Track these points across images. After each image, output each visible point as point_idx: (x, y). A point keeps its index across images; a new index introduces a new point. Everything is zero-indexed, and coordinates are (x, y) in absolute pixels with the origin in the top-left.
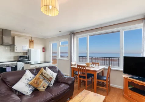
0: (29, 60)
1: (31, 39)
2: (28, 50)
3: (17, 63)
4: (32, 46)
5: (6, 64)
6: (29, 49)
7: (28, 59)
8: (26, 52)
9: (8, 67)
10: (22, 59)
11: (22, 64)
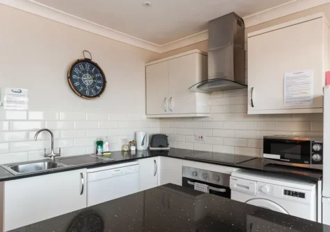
7: (319, 162)
9: (199, 184)
10: (278, 157)
11: (248, 188)
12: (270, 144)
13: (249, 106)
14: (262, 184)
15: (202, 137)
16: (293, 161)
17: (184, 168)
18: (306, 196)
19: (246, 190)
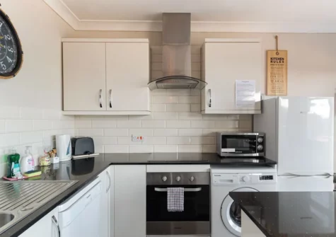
0: (268, 156)
1: (273, 48)
2: (262, 102)
3: (209, 173)
4: (277, 85)
5: (167, 174)
6: (265, 98)
7: (263, 151)
8: (253, 116)
9: (174, 188)
10: (233, 150)
11: (232, 181)
12: (226, 140)
13: (207, 106)
14: (243, 175)
15: (141, 138)
16: (244, 152)
17: (149, 175)
18: (274, 177)
19: (230, 183)
